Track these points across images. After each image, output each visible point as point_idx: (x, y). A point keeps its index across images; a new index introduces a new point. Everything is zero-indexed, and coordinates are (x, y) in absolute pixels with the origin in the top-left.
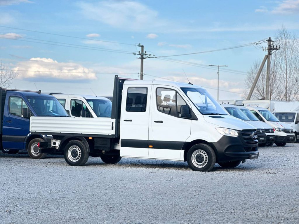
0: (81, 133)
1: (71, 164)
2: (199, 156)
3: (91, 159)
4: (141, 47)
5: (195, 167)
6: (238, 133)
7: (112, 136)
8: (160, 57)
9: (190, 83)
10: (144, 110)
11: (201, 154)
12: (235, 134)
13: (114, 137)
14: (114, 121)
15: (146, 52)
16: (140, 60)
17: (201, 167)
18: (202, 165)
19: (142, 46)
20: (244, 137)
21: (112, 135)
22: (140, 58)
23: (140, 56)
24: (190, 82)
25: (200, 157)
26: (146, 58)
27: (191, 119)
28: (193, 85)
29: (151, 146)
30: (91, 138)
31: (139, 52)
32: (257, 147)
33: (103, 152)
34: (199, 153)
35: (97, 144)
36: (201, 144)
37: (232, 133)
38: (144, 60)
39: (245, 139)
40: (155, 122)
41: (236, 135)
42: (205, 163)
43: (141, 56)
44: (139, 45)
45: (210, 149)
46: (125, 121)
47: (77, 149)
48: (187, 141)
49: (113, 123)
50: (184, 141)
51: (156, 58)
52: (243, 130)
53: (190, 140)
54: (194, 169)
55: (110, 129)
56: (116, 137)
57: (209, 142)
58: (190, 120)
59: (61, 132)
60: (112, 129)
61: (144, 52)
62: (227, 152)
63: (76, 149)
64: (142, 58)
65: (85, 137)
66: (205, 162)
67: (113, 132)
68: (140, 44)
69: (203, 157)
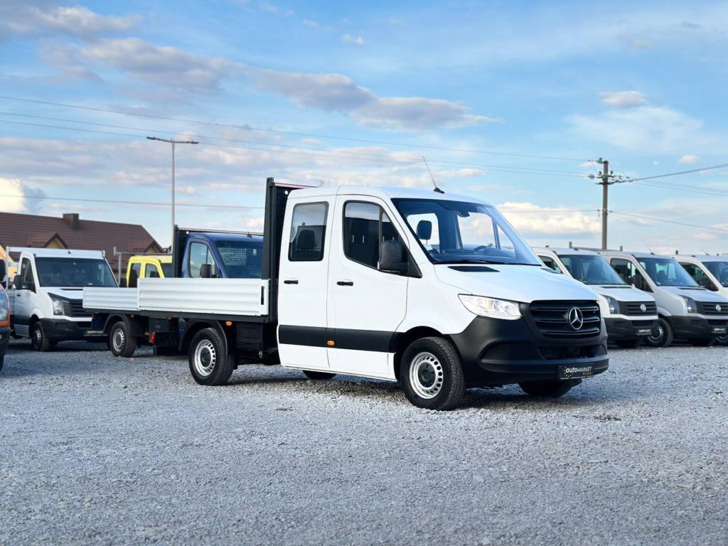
0: (211, 312)
1: (200, 381)
2: (425, 368)
3: (243, 370)
4: (603, 165)
5: (417, 396)
6: (521, 311)
7: (263, 318)
8: (636, 180)
9: (437, 190)
10: (318, 256)
11: (428, 365)
12: (514, 314)
13: (267, 321)
14: (265, 283)
15: (612, 172)
16: (602, 186)
17: (430, 396)
18: (432, 392)
19: (606, 163)
20: (538, 319)
21: (262, 316)
22: (600, 183)
23: (601, 180)
24: (438, 187)
25: (427, 371)
26: (613, 183)
27: (408, 276)
28: (443, 192)
29: (331, 343)
30: (229, 323)
31: (600, 173)
32: (597, 346)
33: (261, 353)
34: (426, 361)
35: (244, 337)
36: (427, 338)
37: (502, 311)
38: (609, 186)
39: (540, 325)
40: (340, 283)
41: (515, 316)
42: (438, 388)
43: (603, 180)
44: (600, 161)
45: (447, 352)
46: (286, 282)
47: (209, 348)
48: (399, 331)
49: (263, 288)
50: (392, 329)
51: (630, 181)
52: (535, 303)
53: (404, 329)
54: (416, 401)
55: (258, 303)
56: (271, 320)
57: (443, 332)
58: (405, 278)
59: (183, 311)
60: (262, 303)
61: (609, 173)
62: (484, 361)
63: (207, 347)
64: (605, 184)
65: (221, 322)
66: (439, 385)
67: (263, 310)
68: (601, 159)
69: (434, 372)
